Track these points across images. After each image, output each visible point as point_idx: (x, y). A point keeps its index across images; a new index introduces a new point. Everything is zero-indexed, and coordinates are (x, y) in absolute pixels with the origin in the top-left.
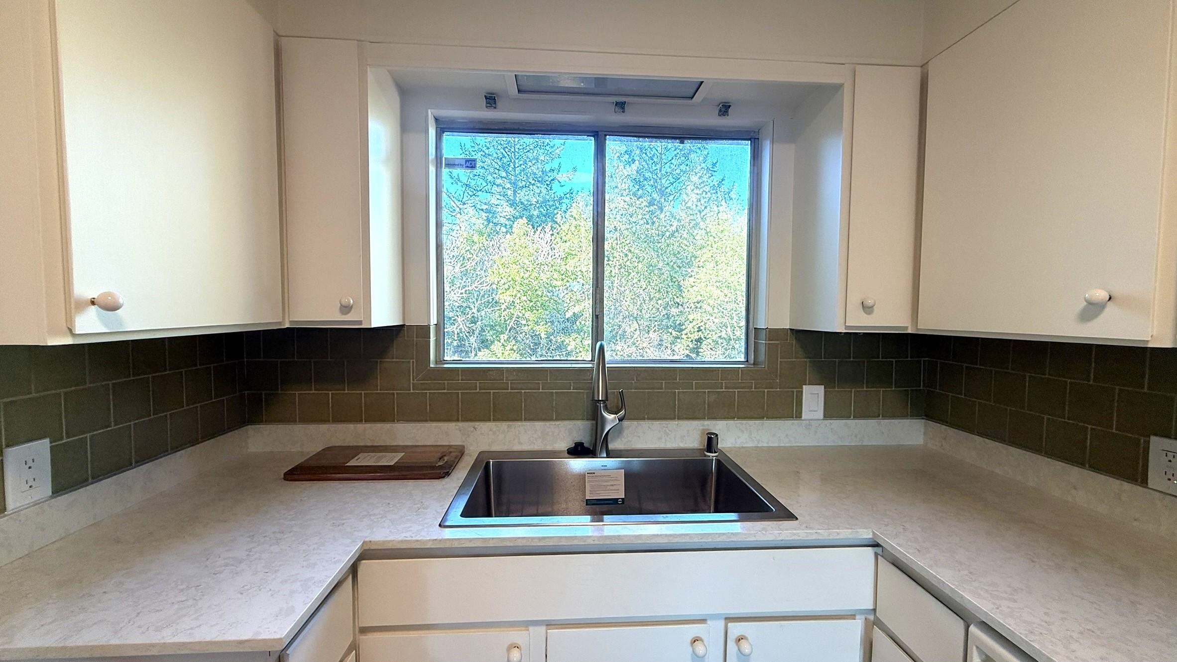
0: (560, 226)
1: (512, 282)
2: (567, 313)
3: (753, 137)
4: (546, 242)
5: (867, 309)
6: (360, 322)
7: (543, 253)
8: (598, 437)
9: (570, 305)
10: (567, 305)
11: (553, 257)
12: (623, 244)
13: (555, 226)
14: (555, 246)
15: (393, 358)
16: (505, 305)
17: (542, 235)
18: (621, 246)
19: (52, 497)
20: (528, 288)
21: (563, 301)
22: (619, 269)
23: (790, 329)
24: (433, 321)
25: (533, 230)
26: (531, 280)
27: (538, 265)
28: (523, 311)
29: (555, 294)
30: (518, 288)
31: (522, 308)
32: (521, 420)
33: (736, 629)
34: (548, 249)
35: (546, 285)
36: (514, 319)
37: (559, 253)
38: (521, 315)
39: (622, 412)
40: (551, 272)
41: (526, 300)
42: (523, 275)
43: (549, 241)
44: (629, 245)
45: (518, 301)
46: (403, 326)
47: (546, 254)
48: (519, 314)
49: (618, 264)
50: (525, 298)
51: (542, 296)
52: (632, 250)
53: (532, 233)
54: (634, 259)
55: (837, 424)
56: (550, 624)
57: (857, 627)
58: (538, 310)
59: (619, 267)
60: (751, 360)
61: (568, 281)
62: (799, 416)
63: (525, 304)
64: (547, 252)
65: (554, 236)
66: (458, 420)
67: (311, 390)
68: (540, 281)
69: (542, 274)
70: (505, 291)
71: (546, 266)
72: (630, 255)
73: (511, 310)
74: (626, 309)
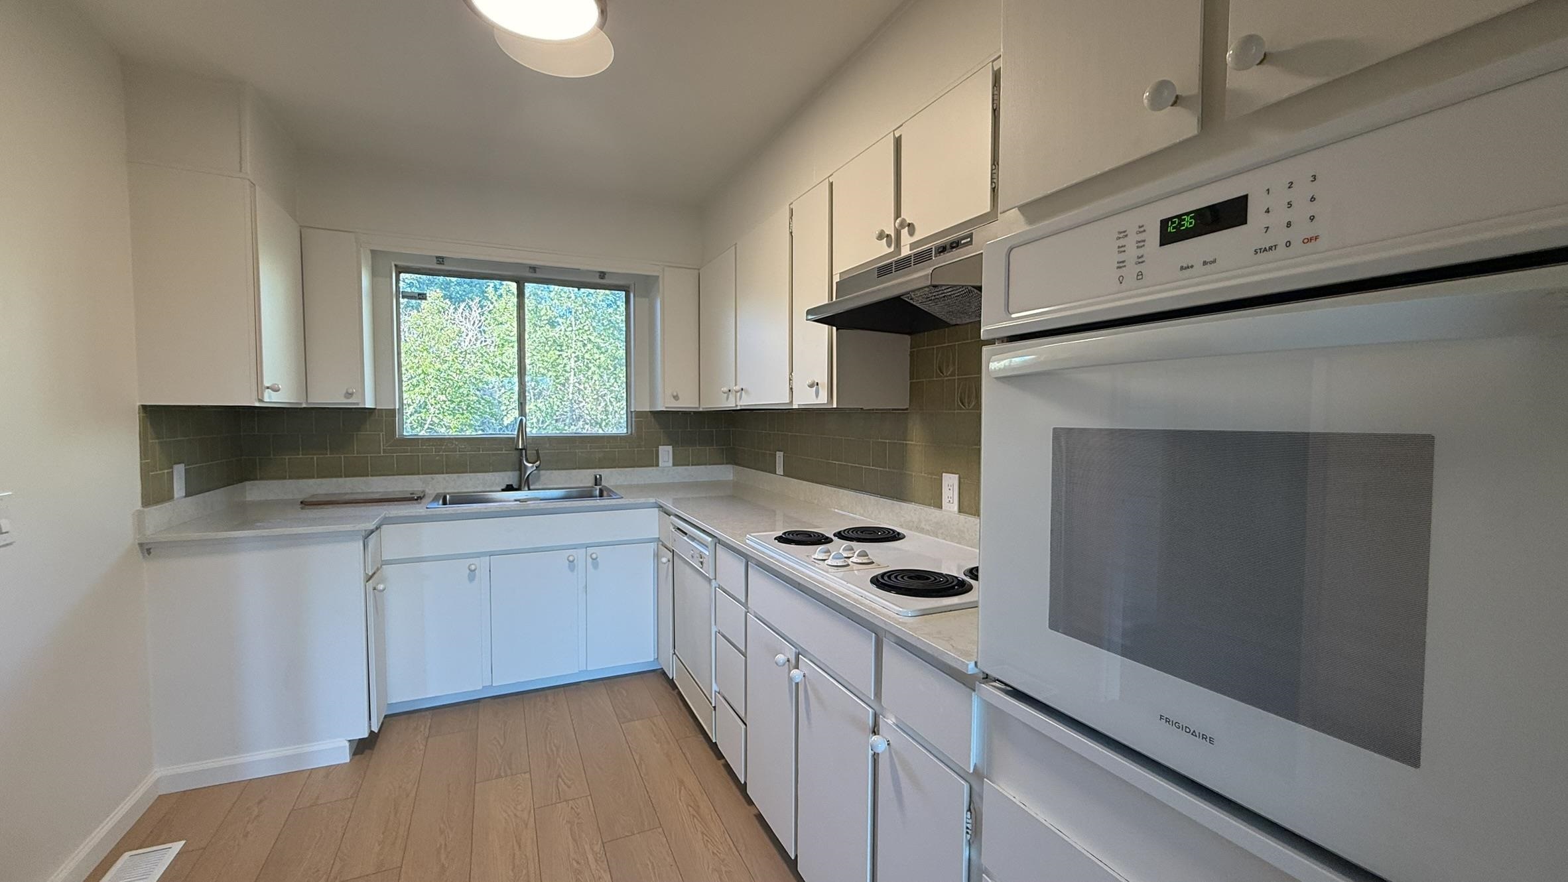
0: (492, 303)
1: (422, 376)
2: (505, 418)
3: (626, 290)
4: (472, 323)
5: (676, 398)
6: (358, 404)
7: (468, 339)
8: (523, 475)
9: (510, 408)
10: (505, 407)
11: (484, 344)
12: (581, 331)
13: (485, 303)
14: (486, 329)
15: (366, 431)
16: (411, 407)
17: (466, 313)
18: (577, 333)
19: (186, 496)
20: (448, 384)
21: (500, 402)
22: (576, 362)
23: (651, 412)
24: (397, 407)
25: (453, 307)
26: (451, 373)
27: (461, 353)
28: (441, 416)
29: (487, 392)
30: (432, 385)
31: (438, 412)
32: (466, 472)
33: (590, 550)
34: (476, 332)
35: (473, 381)
36: (426, 427)
37: (493, 339)
38: (437, 421)
39: (538, 463)
40: (481, 363)
41: (445, 399)
42: (440, 366)
43: (477, 322)
44: (588, 333)
45: (433, 401)
46: (375, 409)
47: (473, 340)
48: (434, 419)
49: (573, 355)
50: (443, 398)
51: (468, 395)
52: (592, 338)
53: (452, 310)
54: (595, 350)
55: (680, 469)
56: (491, 554)
57: (653, 546)
58: (463, 414)
59: (576, 359)
60: (629, 433)
61: (506, 376)
62: (657, 465)
63: (444, 406)
64: (475, 337)
65: (485, 316)
66: (419, 474)
67: (299, 455)
68: (466, 375)
69: (467, 366)
70: (412, 389)
71: (473, 356)
72: (589, 346)
73: (423, 415)
74: (587, 412)
